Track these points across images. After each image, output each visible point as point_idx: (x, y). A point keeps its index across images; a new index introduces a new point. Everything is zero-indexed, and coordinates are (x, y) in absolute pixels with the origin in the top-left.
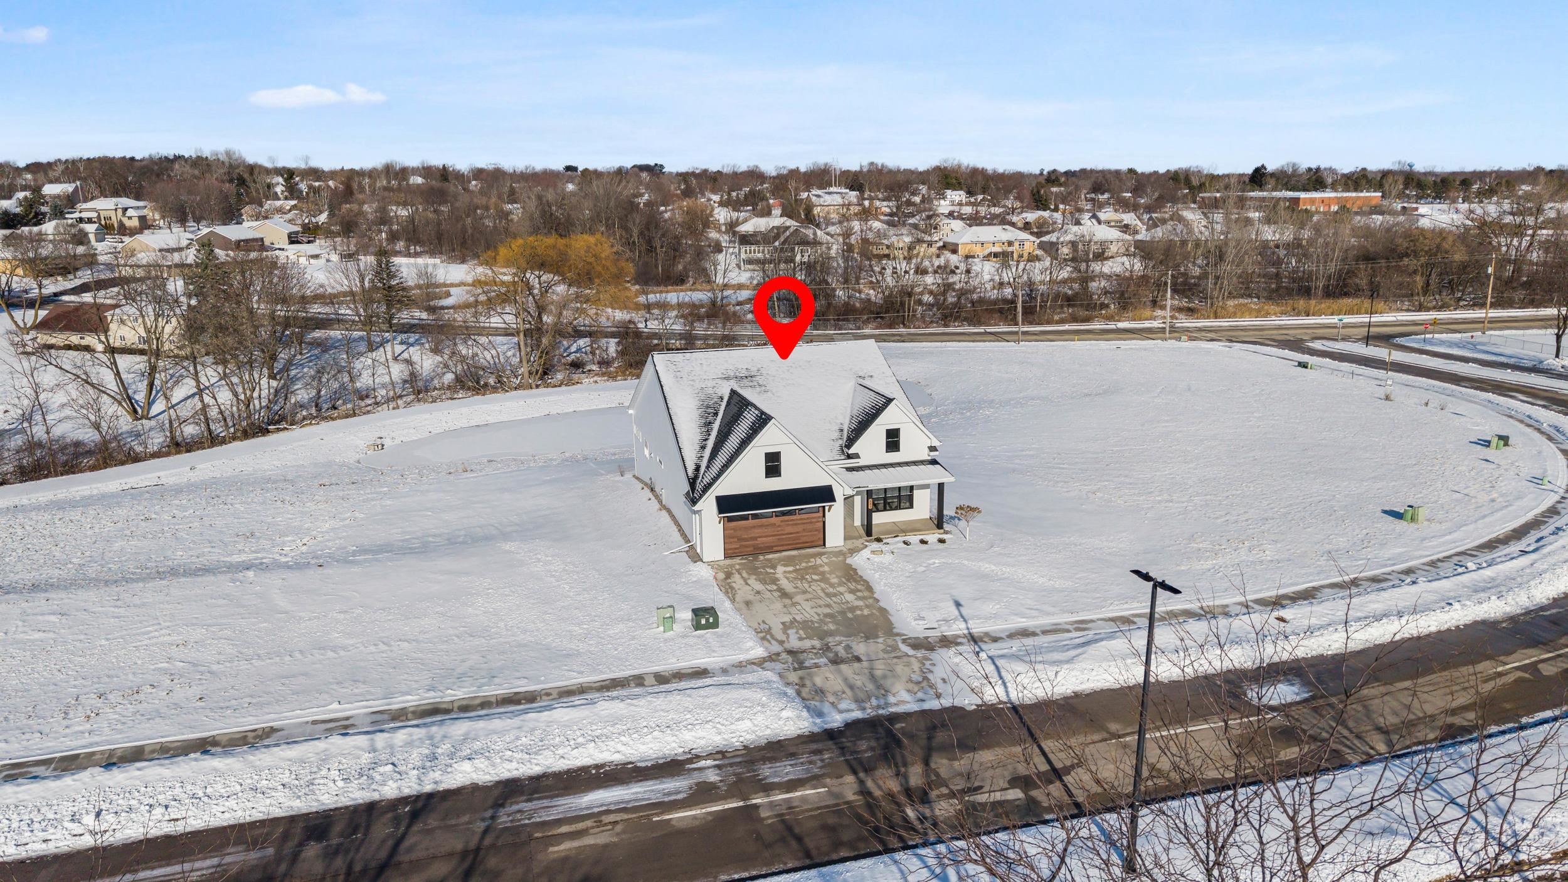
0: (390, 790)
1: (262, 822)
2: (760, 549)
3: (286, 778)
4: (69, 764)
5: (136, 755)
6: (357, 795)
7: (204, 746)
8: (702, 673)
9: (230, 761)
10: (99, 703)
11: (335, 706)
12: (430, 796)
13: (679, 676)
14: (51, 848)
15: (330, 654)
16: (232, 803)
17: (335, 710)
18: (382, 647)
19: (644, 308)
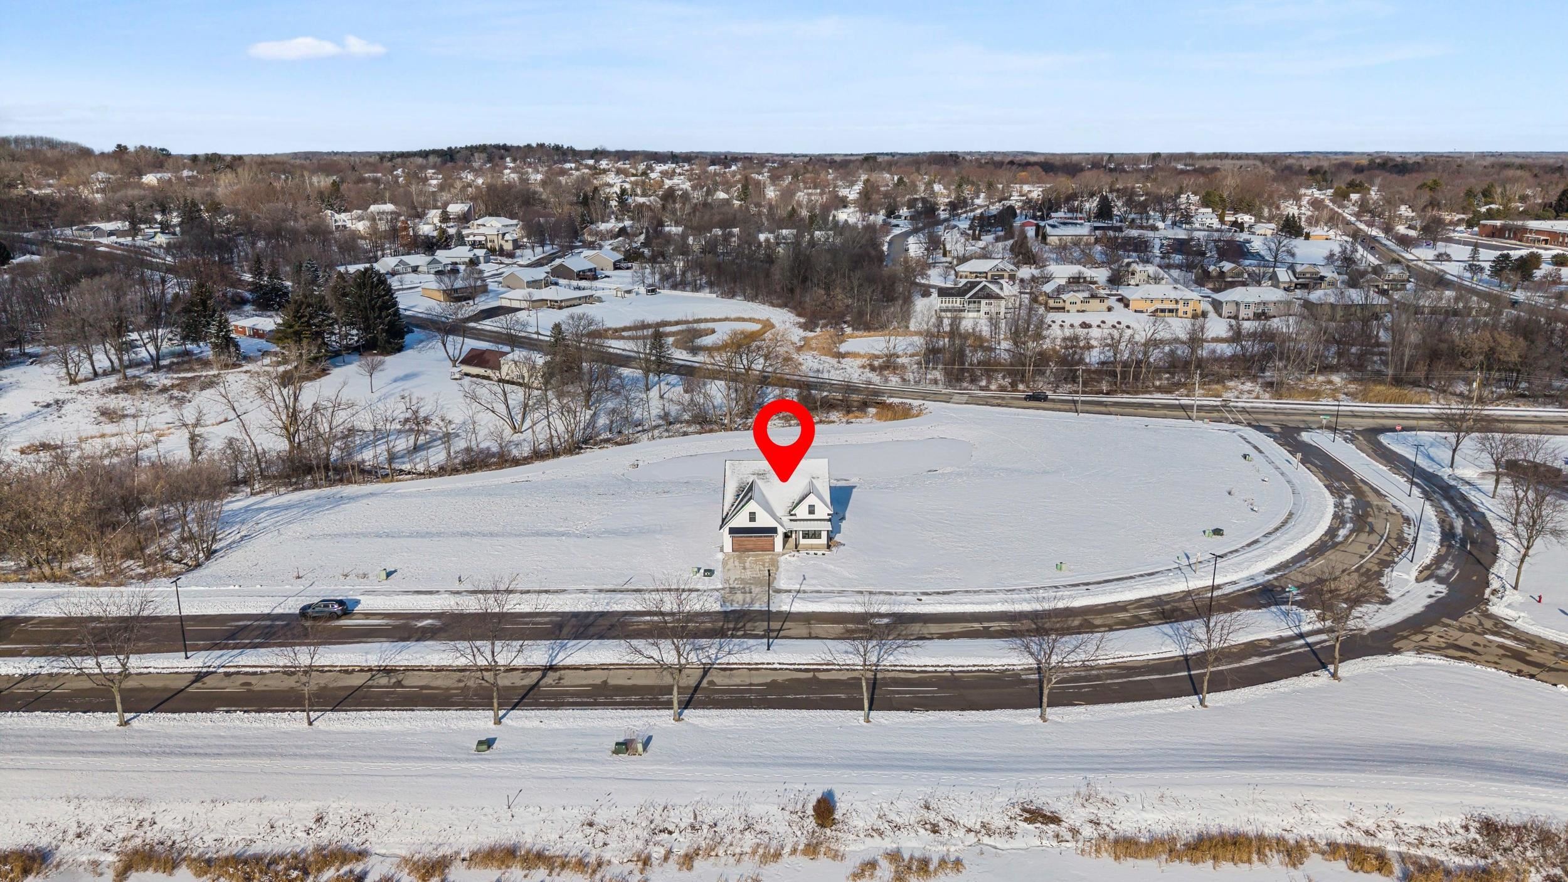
2: (748, 549)
8: (699, 590)
11: (584, 586)
13: (691, 590)
19: (840, 356)
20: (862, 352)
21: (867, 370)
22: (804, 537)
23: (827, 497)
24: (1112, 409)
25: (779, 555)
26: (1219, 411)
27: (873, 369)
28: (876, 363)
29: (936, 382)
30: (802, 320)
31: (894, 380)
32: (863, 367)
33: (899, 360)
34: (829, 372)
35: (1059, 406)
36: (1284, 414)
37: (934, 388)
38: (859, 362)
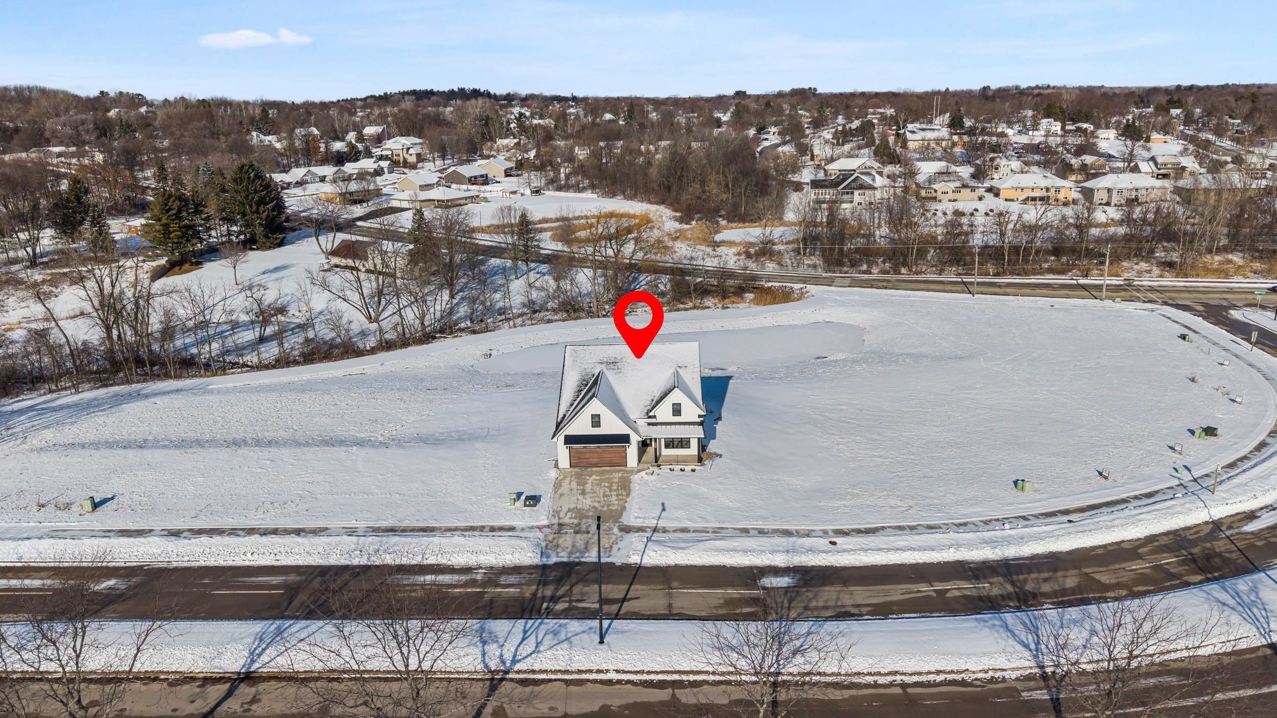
0: (356, 562)
1: (306, 566)
2: (590, 464)
3: (321, 550)
4: (251, 531)
5: (275, 532)
6: (343, 561)
7: (298, 532)
8: (512, 529)
9: (304, 539)
10: (270, 506)
11: (354, 522)
12: (370, 566)
13: (501, 529)
14: (234, 564)
15: (366, 496)
16: (298, 557)
17: (353, 524)
18: (388, 496)
19: (716, 245)
20: (737, 241)
21: (743, 257)
22: (667, 446)
23: (698, 393)
24: (1008, 290)
25: (632, 472)
26: (1125, 290)
27: (749, 256)
28: (752, 251)
29: (815, 266)
30: (678, 214)
31: (771, 267)
32: (739, 254)
33: (776, 248)
34: (703, 259)
35: (949, 287)
36: (1199, 292)
37: (812, 272)
38: (734, 250)
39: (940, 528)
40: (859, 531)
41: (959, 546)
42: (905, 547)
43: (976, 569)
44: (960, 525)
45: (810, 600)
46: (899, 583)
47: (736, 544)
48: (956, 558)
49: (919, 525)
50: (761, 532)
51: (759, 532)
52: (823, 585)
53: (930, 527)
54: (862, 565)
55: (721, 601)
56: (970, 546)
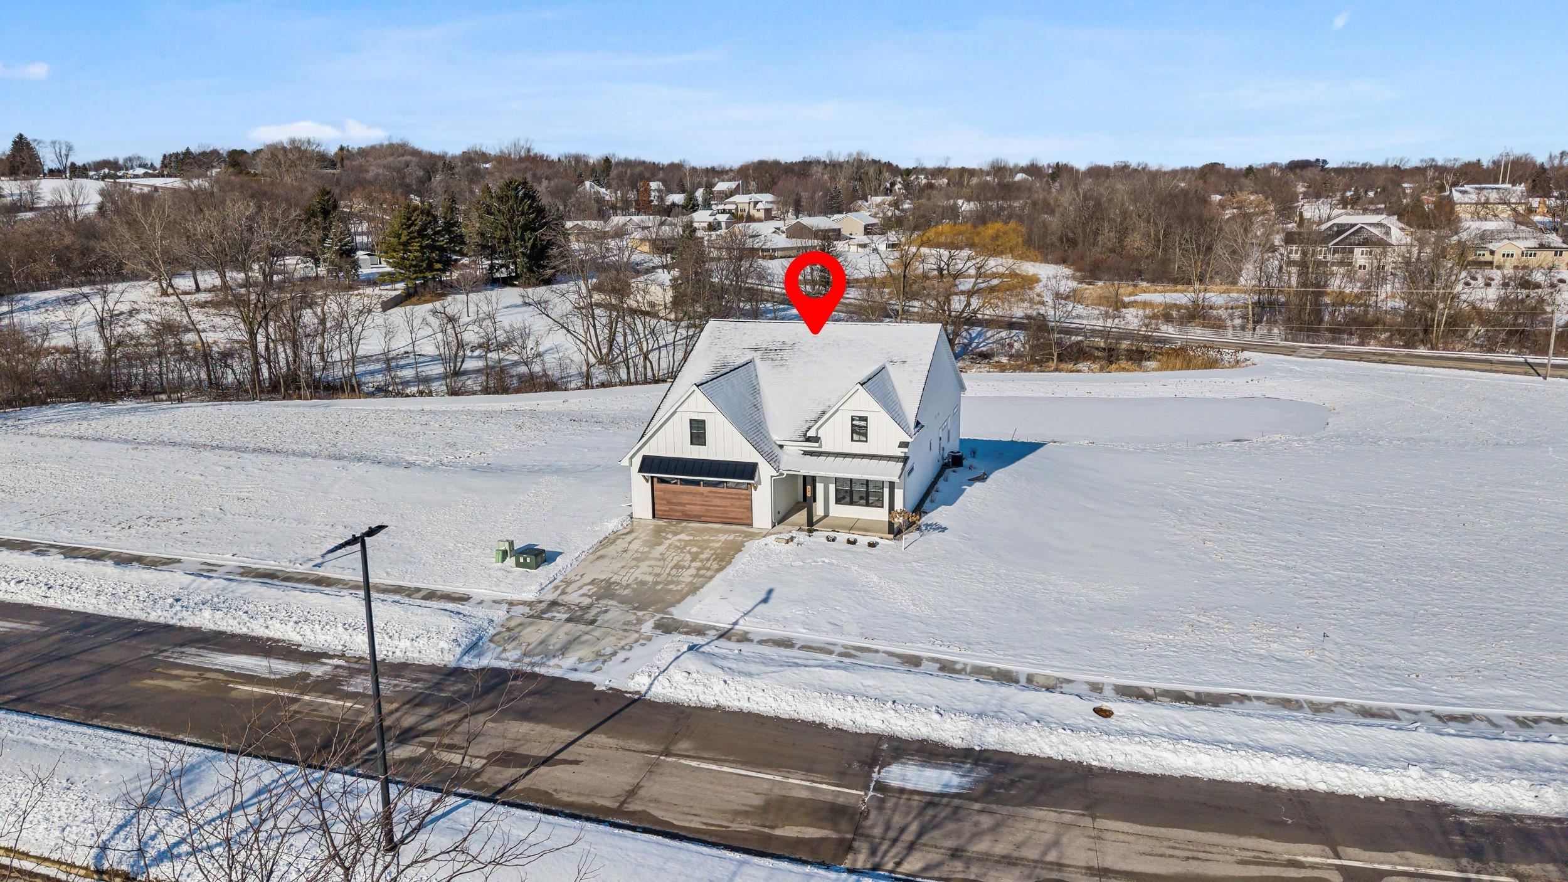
2: (689, 516)
13: (445, 597)
17: (224, 558)
19: (1122, 306)
20: (1156, 303)
21: (1158, 319)
22: (840, 500)
27: (1167, 318)
28: (1175, 313)
32: (1152, 316)
33: (1216, 313)
38: (1147, 312)
39: (1396, 718)
40: (1180, 697)
41: (1434, 764)
42: (1285, 745)
43: (1479, 830)
44: (1452, 718)
45: (976, 836)
46: (1240, 833)
47: (871, 682)
48: (1424, 795)
49: (1337, 704)
50: (947, 668)
51: (942, 669)
52: (1032, 802)
53: (1367, 713)
54: (1158, 772)
55: (757, 801)
56: (1467, 769)
